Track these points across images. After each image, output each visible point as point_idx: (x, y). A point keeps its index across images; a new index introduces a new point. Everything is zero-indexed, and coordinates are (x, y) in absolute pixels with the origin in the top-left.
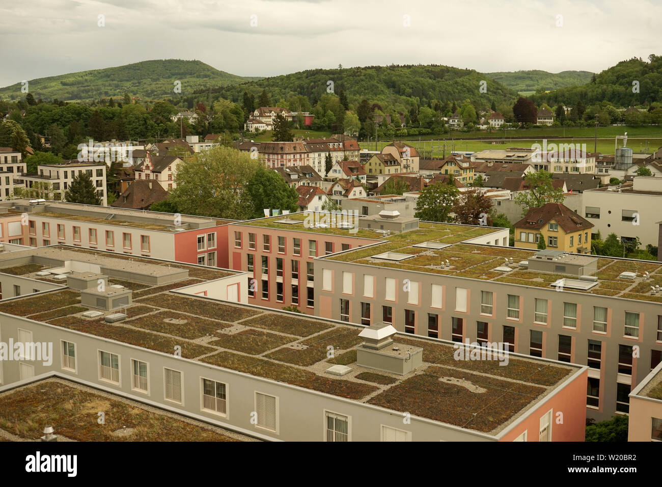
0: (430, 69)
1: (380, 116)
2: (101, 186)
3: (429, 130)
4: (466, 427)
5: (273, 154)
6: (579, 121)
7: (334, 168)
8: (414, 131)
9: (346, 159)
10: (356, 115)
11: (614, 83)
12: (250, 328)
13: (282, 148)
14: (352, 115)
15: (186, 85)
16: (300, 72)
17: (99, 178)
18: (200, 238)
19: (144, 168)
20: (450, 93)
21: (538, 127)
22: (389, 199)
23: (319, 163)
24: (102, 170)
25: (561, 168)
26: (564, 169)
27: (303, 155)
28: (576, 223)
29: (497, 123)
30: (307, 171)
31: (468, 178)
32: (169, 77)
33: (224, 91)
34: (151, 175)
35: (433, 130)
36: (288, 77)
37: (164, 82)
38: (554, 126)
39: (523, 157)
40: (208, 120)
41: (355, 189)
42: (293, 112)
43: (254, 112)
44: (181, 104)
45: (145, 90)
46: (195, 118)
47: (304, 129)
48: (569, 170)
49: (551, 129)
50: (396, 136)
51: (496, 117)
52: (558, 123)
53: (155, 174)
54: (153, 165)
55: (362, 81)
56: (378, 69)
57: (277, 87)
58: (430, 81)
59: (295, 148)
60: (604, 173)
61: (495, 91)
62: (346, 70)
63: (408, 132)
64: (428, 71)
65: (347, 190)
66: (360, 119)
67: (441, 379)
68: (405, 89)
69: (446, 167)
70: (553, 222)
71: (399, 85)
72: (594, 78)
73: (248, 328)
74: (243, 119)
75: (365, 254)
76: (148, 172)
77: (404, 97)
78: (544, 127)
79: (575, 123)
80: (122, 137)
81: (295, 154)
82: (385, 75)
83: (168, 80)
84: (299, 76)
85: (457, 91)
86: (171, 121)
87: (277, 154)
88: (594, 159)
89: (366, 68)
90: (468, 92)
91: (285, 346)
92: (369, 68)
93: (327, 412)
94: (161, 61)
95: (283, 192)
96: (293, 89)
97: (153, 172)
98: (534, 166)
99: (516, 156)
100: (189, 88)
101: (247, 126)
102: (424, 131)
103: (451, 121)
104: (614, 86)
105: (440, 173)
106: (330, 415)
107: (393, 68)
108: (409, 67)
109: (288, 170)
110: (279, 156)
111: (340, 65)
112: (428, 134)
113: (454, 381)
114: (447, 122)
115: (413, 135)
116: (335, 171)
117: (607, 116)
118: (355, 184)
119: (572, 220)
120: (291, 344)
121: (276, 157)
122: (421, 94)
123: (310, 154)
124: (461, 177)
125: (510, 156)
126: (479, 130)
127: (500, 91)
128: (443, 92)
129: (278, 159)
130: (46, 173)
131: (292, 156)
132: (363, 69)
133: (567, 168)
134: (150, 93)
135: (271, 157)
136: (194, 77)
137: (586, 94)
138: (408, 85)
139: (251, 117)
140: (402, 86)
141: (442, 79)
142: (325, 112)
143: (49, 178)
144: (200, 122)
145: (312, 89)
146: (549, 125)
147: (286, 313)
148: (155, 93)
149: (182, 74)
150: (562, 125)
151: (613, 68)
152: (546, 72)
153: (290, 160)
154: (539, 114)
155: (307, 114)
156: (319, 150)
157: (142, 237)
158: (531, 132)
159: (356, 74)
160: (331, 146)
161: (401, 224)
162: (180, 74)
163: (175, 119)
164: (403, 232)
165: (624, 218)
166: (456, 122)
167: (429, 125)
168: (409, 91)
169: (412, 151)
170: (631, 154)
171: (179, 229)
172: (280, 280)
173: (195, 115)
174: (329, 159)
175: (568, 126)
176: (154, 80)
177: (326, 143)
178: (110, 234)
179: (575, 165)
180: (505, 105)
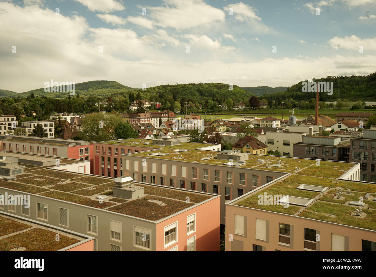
0: (217, 85)
1: (191, 104)
2: (52, 131)
3: (212, 110)
4: (146, 219)
5: (135, 118)
6: (278, 106)
7: (162, 124)
8: (205, 110)
9: (168, 120)
10: (180, 104)
11: (297, 91)
12: (74, 182)
13: (139, 116)
14: (177, 104)
15: (109, 92)
16: (159, 86)
17: (51, 128)
18: (81, 150)
19: (74, 124)
20: (225, 96)
21: (260, 109)
22: (181, 136)
23: (157, 122)
24: (52, 124)
25: (264, 125)
26: (266, 125)
27: (149, 119)
28: (259, 145)
29: (242, 107)
30: (149, 125)
31: (223, 130)
32: (101, 88)
33: (125, 94)
34: (77, 127)
35: (213, 110)
36: (154, 88)
37: (99, 91)
38: (268, 108)
39: (249, 120)
40: (112, 105)
41: (169, 133)
42: (152, 102)
43: (133, 102)
44: (105, 100)
45: (90, 94)
46: (107, 104)
47: (156, 110)
48: (268, 126)
49: (266, 110)
50: (197, 113)
51: (242, 105)
52: (269, 107)
53: (79, 126)
54: (78, 122)
55: (186, 90)
56: (194, 85)
57: (149, 92)
58: (217, 90)
59: (145, 116)
60: (284, 127)
61: (246, 95)
62: (180, 85)
63: (202, 111)
64: (216, 86)
65: (165, 133)
66: (181, 105)
67: (149, 201)
68: (205, 94)
69: (213, 124)
70: (248, 144)
71: (203, 92)
72: (288, 89)
73: (73, 182)
74: (129, 105)
75: (147, 153)
76: (75, 125)
77: (205, 97)
78: (263, 109)
79: (277, 107)
80: (70, 112)
81: (145, 118)
82: (197, 88)
83: (101, 90)
84: (158, 87)
85: (229, 95)
86: (95, 105)
87: (137, 118)
88: (279, 121)
89: (188, 84)
90: (234, 95)
91: (85, 188)
92: (189, 84)
93: (88, 215)
94: (98, 81)
95: (131, 132)
96: (156, 93)
97: (78, 125)
98: (253, 124)
99: (246, 120)
100: (110, 93)
101: (130, 108)
102: (210, 110)
103: (222, 106)
104: (297, 93)
105: (211, 127)
106: (90, 217)
107: (200, 84)
108: (208, 84)
109: (140, 125)
110: (138, 119)
111: (177, 83)
112: (211, 112)
113: (154, 201)
114: (220, 107)
115: (205, 112)
116: (163, 126)
117: (291, 104)
118: (169, 131)
119: (257, 144)
120: (88, 188)
121: (136, 119)
122: (212, 96)
123: (152, 119)
124: (219, 129)
125: (244, 120)
126: (234, 110)
127: (248, 95)
128: (222, 95)
129: (137, 121)
130: (25, 125)
131: (144, 119)
132: (187, 85)
133: (267, 125)
134: (92, 95)
135: (134, 119)
136: (113, 88)
137: (284, 96)
138: (207, 92)
139: (132, 104)
140: (204, 92)
141: (222, 89)
142: (166, 102)
143: (26, 127)
144: (109, 106)
145: (164, 93)
146: (265, 108)
147: (95, 176)
148: (95, 95)
149: (107, 87)
150: (271, 108)
151: (297, 84)
152: (270, 87)
153: (143, 121)
154: (261, 104)
155: (158, 103)
156: (157, 117)
157: (54, 149)
158: (257, 111)
159: (184, 87)
160: (162, 115)
161: (170, 142)
162: (106, 87)
163: (97, 104)
164: (171, 146)
165: (285, 144)
166: (224, 107)
167: (212, 108)
168: (207, 94)
169: (203, 118)
170: (296, 119)
171: (71, 145)
172: (115, 168)
173: (107, 103)
174: (160, 121)
175: (274, 108)
176: (95, 90)
177: (161, 113)
178: (39, 148)
179: (270, 123)
180: (247, 100)
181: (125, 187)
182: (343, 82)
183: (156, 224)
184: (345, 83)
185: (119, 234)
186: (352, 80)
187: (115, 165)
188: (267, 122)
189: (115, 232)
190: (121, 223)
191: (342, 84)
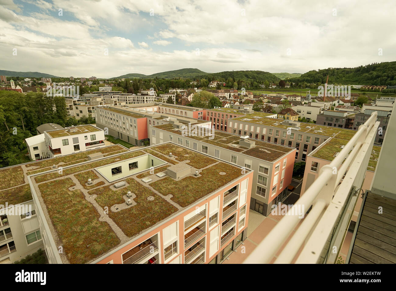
1: (243, 83)
2: (174, 100)
4: (265, 160)
6: (297, 87)
8: (252, 88)
9: (234, 95)
11: (307, 77)
13: (218, 92)
14: (236, 84)
18: (199, 113)
20: (262, 78)
22: (246, 105)
23: (227, 95)
24: (174, 96)
25: (291, 99)
27: (223, 93)
28: (294, 114)
29: (274, 87)
30: (224, 98)
31: (266, 101)
35: (257, 88)
36: (220, 73)
38: (290, 88)
39: (281, 96)
40: (199, 84)
42: (221, 82)
43: (211, 82)
44: (192, 80)
45: (183, 76)
51: (274, 85)
53: (187, 97)
58: (257, 75)
59: (221, 91)
60: (303, 101)
62: (234, 71)
63: (250, 88)
65: (234, 103)
66: (238, 84)
67: (260, 149)
70: (288, 113)
71: (248, 76)
74: (208, 84)
75: (240, 119)
76: (185, 96)
77: (250, 79)
78: (287, 88)
80: (179, 88)
81: (221, 93)
82: (245, 73)
83: (189, 74)
84: (222, 73)
85: (264, 78)
88: (300, 97)
89: (240, 71)
90: (267, 78)
91: (221, 139)
94: (187, 69)
95: (218, 102)
98: (284, 98)
99: (279, 95)
100: (194, 75)
101: (209, 86)
102: (255, 88)
105: (259, 99)
106: (233, 156)
107: (247, 71)
108: (251, 71)
113: (263, 150)
114: (261, 86)
116: (231, 98)
117: (305, 86)
118: (237, 101)
119: (294, 113)
120: (223, 139)
122: (254, 78)
123: (225, 93)
124: (264, 100)
125: (277, 96)
126: (269, 88)
128: (260, 78)
129: (217, 94)
130: (161, 96)
133: (293, 99)
134: (185, 77)
135: (215, 93)
136: (196, 73)
137: (299, 80)
141: (260, 74)
142: (229, 83)
143: (162, 97)
144: (197, 84)
145: (226, 76)
150: (292, 88)
151: (307, 73)
152: (288, 73)
153: (220, 95)
154: (286, 85)
155: (224, 83)
156: (227, 92)
157: (185, 112)
158: (284, 89)
159: (237, 72)
160: (231, 91)
161: (249, 112)
162: (192, 72)
163: (191, 83)
164: (250, 114)
165: (308, 113)
166: (263, 86)
167: (256, 87)
168: (251, 77)
169: (251, 93)
170: (311, 96)
171: (194, 110)
172: (218, 124)
173: (196, 83)
174: (230, 94)
175: (294, 88)
176: (186, 73)
177: (229, 90)
178: (178, 111)
179: (295, 99)
180: (277, 82)
181: (246, 141)
182: (338, 72)
183: (273, 164)
184: (339, 72)
185: (250, 166)
186: (344, 71)
187: (218, 123)
188: (293, 97)
189: (248, 165)
190: (252, 161)
191: (338, 73)
